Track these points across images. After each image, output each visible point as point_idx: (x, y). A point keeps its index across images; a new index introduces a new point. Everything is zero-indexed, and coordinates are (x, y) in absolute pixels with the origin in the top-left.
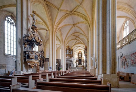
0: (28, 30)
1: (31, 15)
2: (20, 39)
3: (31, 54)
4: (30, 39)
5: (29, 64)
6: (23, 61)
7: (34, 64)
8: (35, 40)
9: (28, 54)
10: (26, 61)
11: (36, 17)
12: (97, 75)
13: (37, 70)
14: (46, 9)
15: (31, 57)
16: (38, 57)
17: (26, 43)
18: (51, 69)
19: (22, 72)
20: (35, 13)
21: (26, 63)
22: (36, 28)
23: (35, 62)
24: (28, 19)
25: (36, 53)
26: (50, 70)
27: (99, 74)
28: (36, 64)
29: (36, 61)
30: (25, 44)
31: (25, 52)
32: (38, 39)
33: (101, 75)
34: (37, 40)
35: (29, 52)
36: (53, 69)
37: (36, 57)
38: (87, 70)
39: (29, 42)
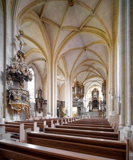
0: (14, 59)
1: (17, 37)
2: (2, 73)
3: (15, 93)
4: (14, 71)
5: (12, 108)
6: (6, 103)
7: (20, 108)
8: (20, 73)
9: (12, 93)
10: (10, 103)
11: (23, 39)
12: (120, 126)
13: (27, 116)
14: (42, 28)
15: (15, 97)
16: (26, 98)
17: (10, 78)
18: (50, 115)
19: (4, 120)
20: (22, 33)
21: (9, 106)
22: (23, 54)
23: (21, 105)
24: (13, 44)
25: (23, 92)
26: (48, 117)
27: (124, 125)
28: (23, 108)
29: (23, 104)
30: (8, 79)
31: (8, 91)
32: (26, 71)
33: (130, 127)
34: (24, 72)
35: (13, 91)
36: (52, 116)
37: (22, 98)
38: (105, 116)
39: (14, 77)
